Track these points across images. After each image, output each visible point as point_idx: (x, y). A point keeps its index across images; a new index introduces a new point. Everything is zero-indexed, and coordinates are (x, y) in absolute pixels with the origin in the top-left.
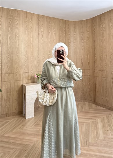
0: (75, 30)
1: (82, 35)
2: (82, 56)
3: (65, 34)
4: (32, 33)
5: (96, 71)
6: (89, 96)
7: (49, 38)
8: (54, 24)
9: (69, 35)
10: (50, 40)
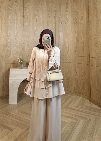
0: (67, 9)
1: (75, 15)
2: (76, 40)
3: (55, 16)
4: (16, 16)
5: (91, 59)
6: (83, 89)
7: (36, 20)
8: (42, 5)
9: (60, 16)
10: (36, 23)
